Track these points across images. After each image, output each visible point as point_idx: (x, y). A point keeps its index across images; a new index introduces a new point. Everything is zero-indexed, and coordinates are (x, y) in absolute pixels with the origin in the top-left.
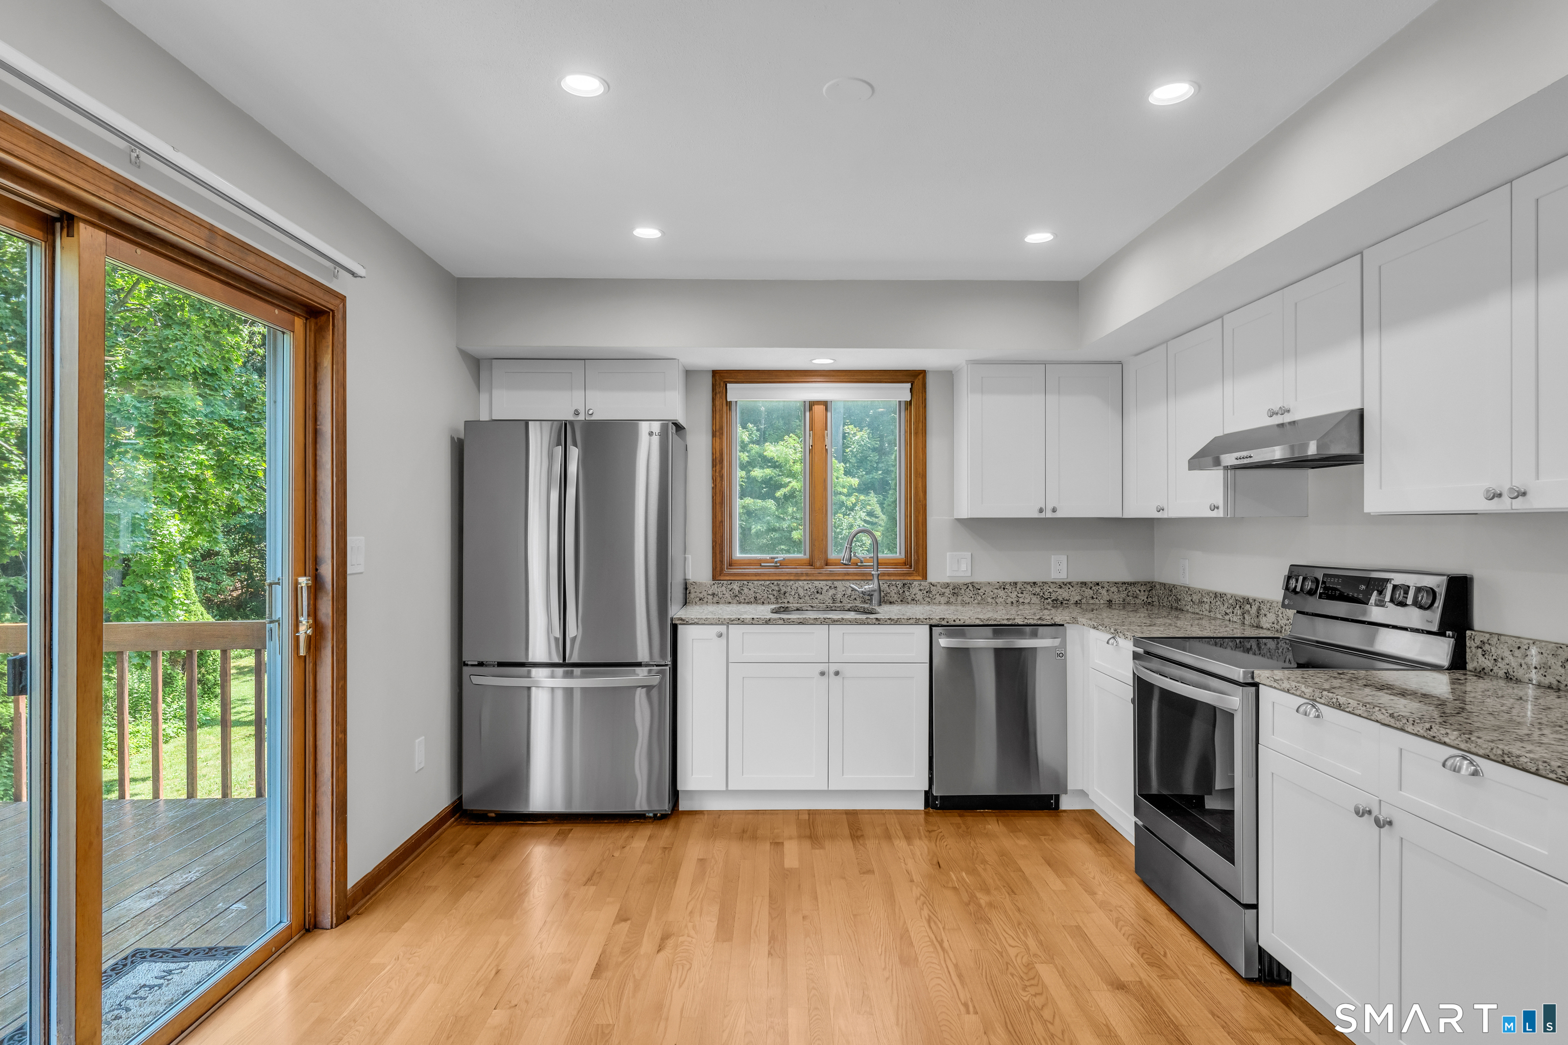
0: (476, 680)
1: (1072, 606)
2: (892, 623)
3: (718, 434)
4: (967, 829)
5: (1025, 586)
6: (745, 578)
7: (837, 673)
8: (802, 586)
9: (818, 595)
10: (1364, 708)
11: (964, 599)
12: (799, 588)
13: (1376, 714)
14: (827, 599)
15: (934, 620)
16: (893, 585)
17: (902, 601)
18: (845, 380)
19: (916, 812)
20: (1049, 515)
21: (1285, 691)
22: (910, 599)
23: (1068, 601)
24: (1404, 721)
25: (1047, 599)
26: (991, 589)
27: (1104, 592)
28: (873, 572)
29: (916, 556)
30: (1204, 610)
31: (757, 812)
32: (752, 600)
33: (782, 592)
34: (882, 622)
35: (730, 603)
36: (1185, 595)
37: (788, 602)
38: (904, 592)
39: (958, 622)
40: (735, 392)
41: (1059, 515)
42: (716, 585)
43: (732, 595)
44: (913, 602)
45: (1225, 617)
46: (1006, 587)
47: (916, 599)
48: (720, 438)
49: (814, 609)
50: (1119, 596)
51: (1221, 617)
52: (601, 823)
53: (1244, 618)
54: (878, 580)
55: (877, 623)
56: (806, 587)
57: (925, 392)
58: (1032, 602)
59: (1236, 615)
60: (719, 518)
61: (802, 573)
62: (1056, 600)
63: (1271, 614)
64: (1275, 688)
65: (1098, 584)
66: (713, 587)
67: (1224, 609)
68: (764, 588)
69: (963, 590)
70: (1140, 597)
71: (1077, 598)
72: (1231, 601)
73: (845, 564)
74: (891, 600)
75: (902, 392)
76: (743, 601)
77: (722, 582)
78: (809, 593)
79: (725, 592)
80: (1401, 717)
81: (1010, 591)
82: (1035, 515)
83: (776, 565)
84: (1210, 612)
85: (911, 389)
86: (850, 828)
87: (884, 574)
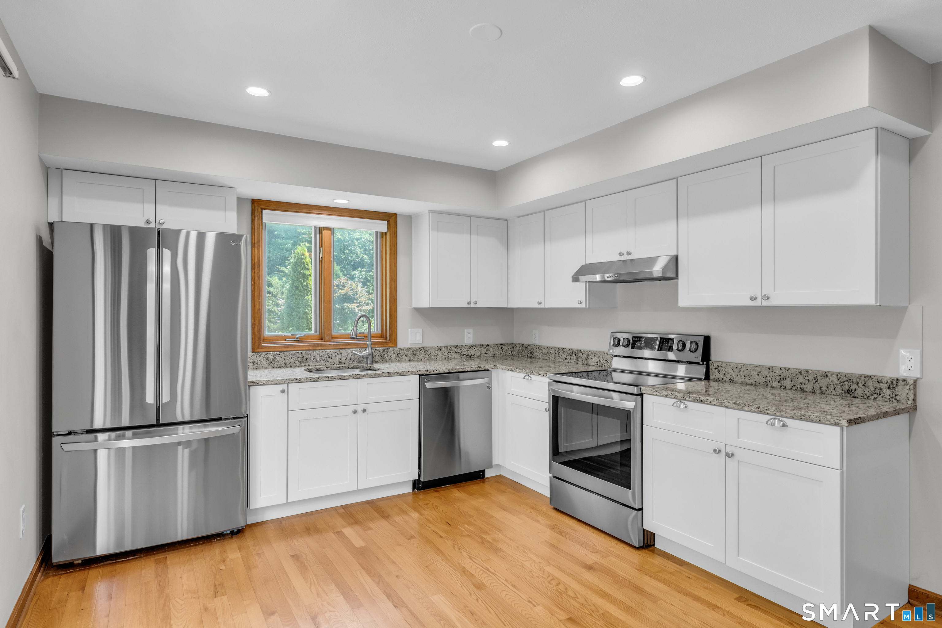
0: (66, 447)
1: (476, 358)
2: (398, 374)
3: (256, 245)
4: (446, 498)
5: (452, 348)
6: (279, 350)
7: (364, 411)
8: (318, 354)
9: (329, 360)
10: (718, 401)
11: (419, 357)
12: (317, 355)
13: (725, 403)
14: (335, 362)
15: (422, 371)
16: (377, 351)
17: (383, 360)
18: (346, 215)
19: (408, 494)
20: (472, 305)
21: (664, 397)
22: (388, 359)
23: (474, 355)
24: (743, 405)
25: (463, 355)
26: (434, 350)
27: (491, 349)
28: (368, 343)
29: (390, 332)
30: (550, 357)
31: (306, 514)
32: (283, 365)
33: (305, 358)
34: (392, 375)
35: (266, 368)
36: (537, 350)
37: (309, 365)
38: (384, 354)
39: (435, 372)
40: (268, 216)
41: (478, 306)
42: (255, 356)
43: (268, 362)
44: (389, 361)
45: (565, 360)
46: (442, 349)
47: (392, 359)
48: (258, 249)
49: (328, 369)
50: (499, 352)
51: (562, 361)
52: (188, 547)
53: (578, 360)
54: (371, 347)
55: (389, 375)
56: (321, 354)
57: (396, 227)
58: (456, 357)
59: (573, 359)
60: (257, 307)
61: (318, 345)
62: (468, 356)
63: (596, 358)
64: (657, 395)
65: (488, 345)
66: (253, 357)
67: (564, 356)
68: (291, 356)
69: (418, 352)
70: (508, 352)
71: (479, 354)
72: (569, 352)
73: (353, 338)
74: (376, 360)
75: (382, 226)
76: (276, 366)
77: (260, 353)
78: (323, 359)
79: (262, 361)
80: (741, 403)
81: (444, 351)
82: (466, 306)
83: (297, 340)
84: (554, 358)
85: (387, 225)
86: (377, 513)
87: (374, 344)
